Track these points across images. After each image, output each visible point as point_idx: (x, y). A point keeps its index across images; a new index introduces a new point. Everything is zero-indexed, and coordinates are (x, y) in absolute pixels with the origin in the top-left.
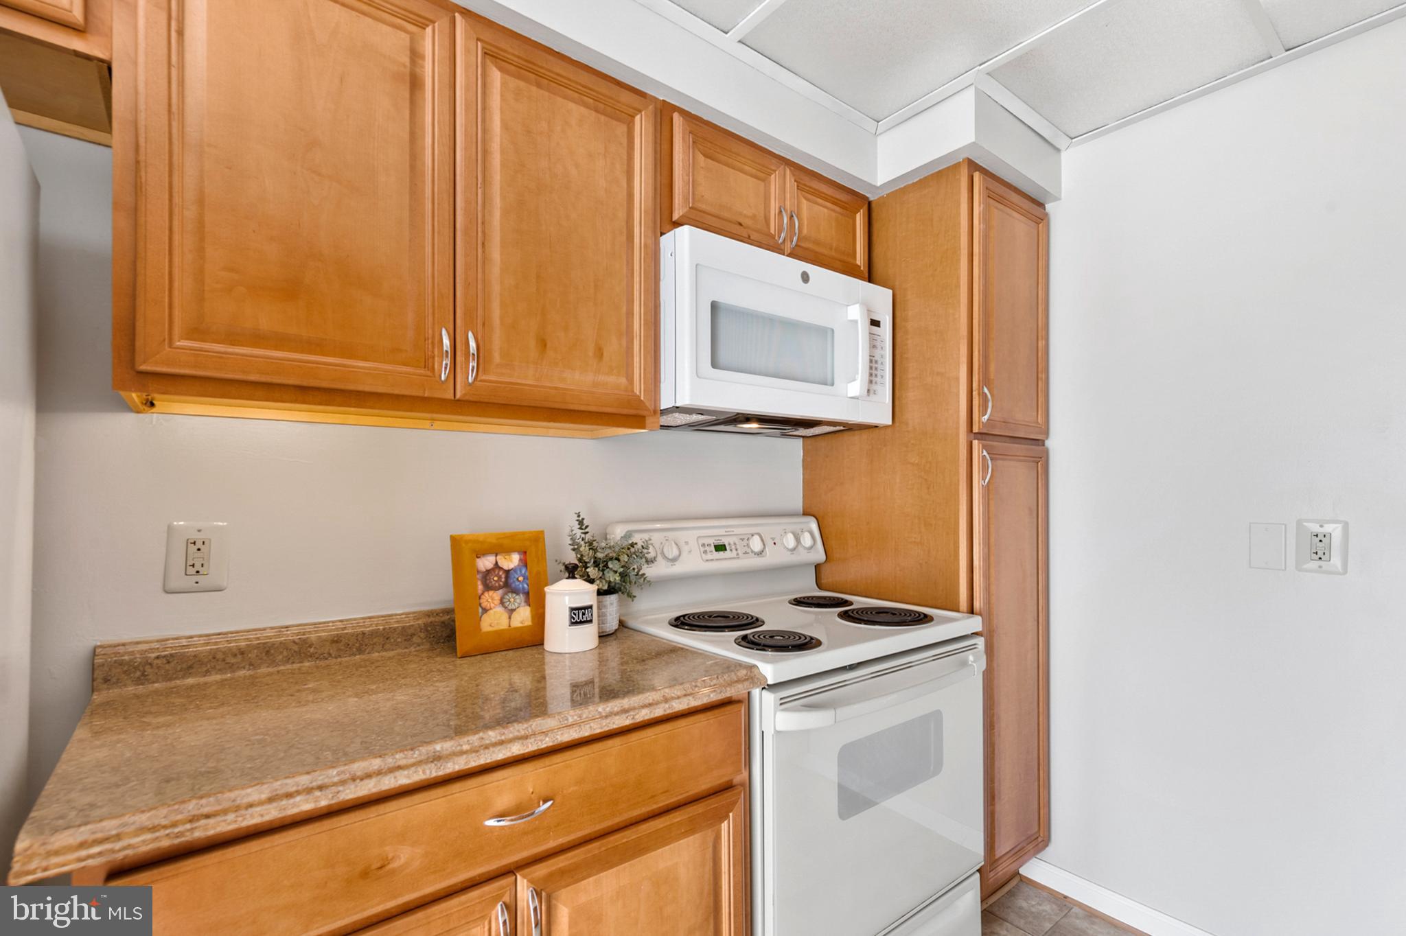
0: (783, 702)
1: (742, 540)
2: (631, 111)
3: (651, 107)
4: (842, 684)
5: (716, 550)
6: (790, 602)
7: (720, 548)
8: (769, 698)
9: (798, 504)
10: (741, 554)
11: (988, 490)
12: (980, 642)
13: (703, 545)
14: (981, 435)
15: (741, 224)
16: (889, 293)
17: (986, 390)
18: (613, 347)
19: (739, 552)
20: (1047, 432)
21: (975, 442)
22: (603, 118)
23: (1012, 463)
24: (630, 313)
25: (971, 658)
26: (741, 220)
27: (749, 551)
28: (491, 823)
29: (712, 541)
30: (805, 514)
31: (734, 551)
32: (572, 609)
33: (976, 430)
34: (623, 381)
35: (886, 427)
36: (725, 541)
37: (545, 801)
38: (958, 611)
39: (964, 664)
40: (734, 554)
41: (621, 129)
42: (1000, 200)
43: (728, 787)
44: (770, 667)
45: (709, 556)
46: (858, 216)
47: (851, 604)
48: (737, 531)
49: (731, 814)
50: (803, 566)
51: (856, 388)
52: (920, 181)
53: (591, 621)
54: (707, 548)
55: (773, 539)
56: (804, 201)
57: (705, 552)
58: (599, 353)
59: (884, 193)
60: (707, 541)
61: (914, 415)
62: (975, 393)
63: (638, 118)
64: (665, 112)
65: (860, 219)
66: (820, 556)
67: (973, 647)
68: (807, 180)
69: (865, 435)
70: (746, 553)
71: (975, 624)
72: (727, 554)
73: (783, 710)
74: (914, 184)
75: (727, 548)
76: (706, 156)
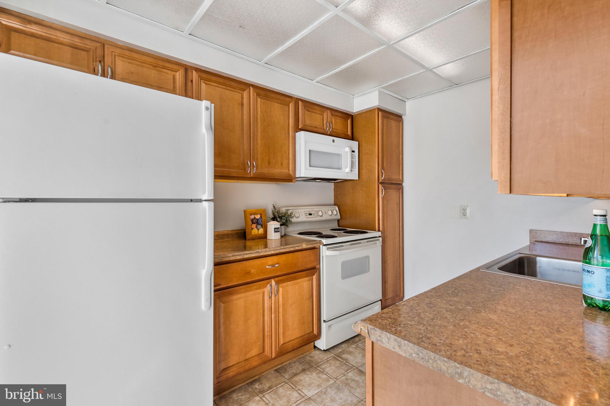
0: (328, 249)
1: (316, 212)
2: (289, 103)
3: (294, 101)
4: (342, 246)
5: (309, 215)
6: (330, 230)
7: (310, 214)
8: (325, 248)
9: (332, 202)
10: (316, 216)
11: (383, 198)
12: (381, 239)
13: (306, 213)
14: (381, 183)
15: (316, 127)
16: (358, 142)
17: (383, 171)
18: (285, 162)
19: (316, 215)
20: (403, 181)
21: (380, 185)
22: (283, 106)
23: (392, 190)
24: (289, 154)
25: (378, 242)
26: (316, 126)
27: (318, 215)
28: (267, 267)
29: (308, 212)
30: (335, 205)
31: (314, 215)
32: (275, 228)
33: (380, 182)
34: (287, 170)
35: (357, 180)
36: (312, 212)
37: (277, 264)
38: (375, 231)
39: (376, 243)
40: (314, 216)
41: (287, 108)
42: (387, 118)
43: (314, 268)
44: (325, 241)
45: (307, 217)
46: (349, 120)
47: (347, 230)
48: (315, 210)
49: (316, 274)
50: (334, 220)
51: (348, 170)
52: (366, 112)
53: (279, 232)
54: (307, 214)
55: (325, 212)
56: (333, 118)
57: (306, 215)
58: (282, 164)
59: (356, 113)
60: (306, 212)
61: (364, 176)
62: (380, 172)
63: (290, 104)
64: (297, 100)
65: (349, 121)
66: (339, 217)
67: (378, 240)
68: (334, 113)
69: (351, 182)
70: (317, 216)
71: (379, 234)
72: (312, 216)
73: (329, 250)
74: (364, 112)
75: (312, 214)
76: (307, 111)
